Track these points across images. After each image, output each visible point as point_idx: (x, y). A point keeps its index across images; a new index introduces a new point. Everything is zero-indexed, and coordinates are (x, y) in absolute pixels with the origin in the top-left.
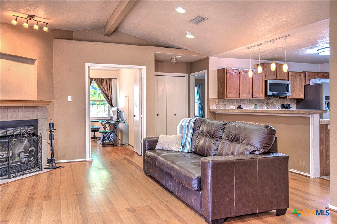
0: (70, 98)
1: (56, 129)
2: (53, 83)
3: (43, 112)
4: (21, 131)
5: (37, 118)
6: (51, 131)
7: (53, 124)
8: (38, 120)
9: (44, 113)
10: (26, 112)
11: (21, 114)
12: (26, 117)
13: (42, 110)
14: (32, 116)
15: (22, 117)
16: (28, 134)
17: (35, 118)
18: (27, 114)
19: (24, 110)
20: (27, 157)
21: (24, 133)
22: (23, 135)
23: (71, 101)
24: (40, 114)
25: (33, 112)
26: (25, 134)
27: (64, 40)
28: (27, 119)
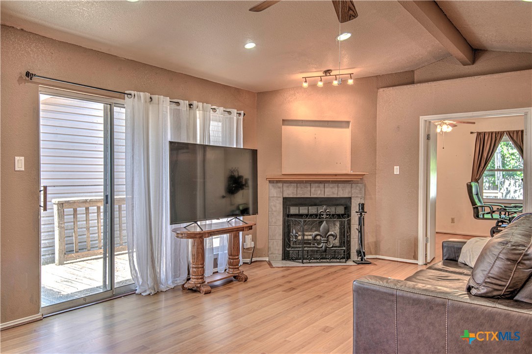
0: (397, 170)
1: (366, 212)
2: (376, 150)
3: (358, 188)
4: (317, 211)
5: (350, 196)
6: (361, 214)
7: (363, 205)
8: (350, 198)
9: (360, 190)
10: (333, 187)
11: (326, 190)
12: (334, 193)
13: (357, 186)
14: (343, 193)
15: (328, 194)
16: (327, 215)
17: (346, 196)
18: (335, 190)
19: (331, 185)
20: (325, 243)
21: (322, 213)
22: (320, 215)
23: (398, 173)
24: (354, 191)
25: (344, 187)
26: (323, 215)
27: (391, 88)
28: (335, 196)
